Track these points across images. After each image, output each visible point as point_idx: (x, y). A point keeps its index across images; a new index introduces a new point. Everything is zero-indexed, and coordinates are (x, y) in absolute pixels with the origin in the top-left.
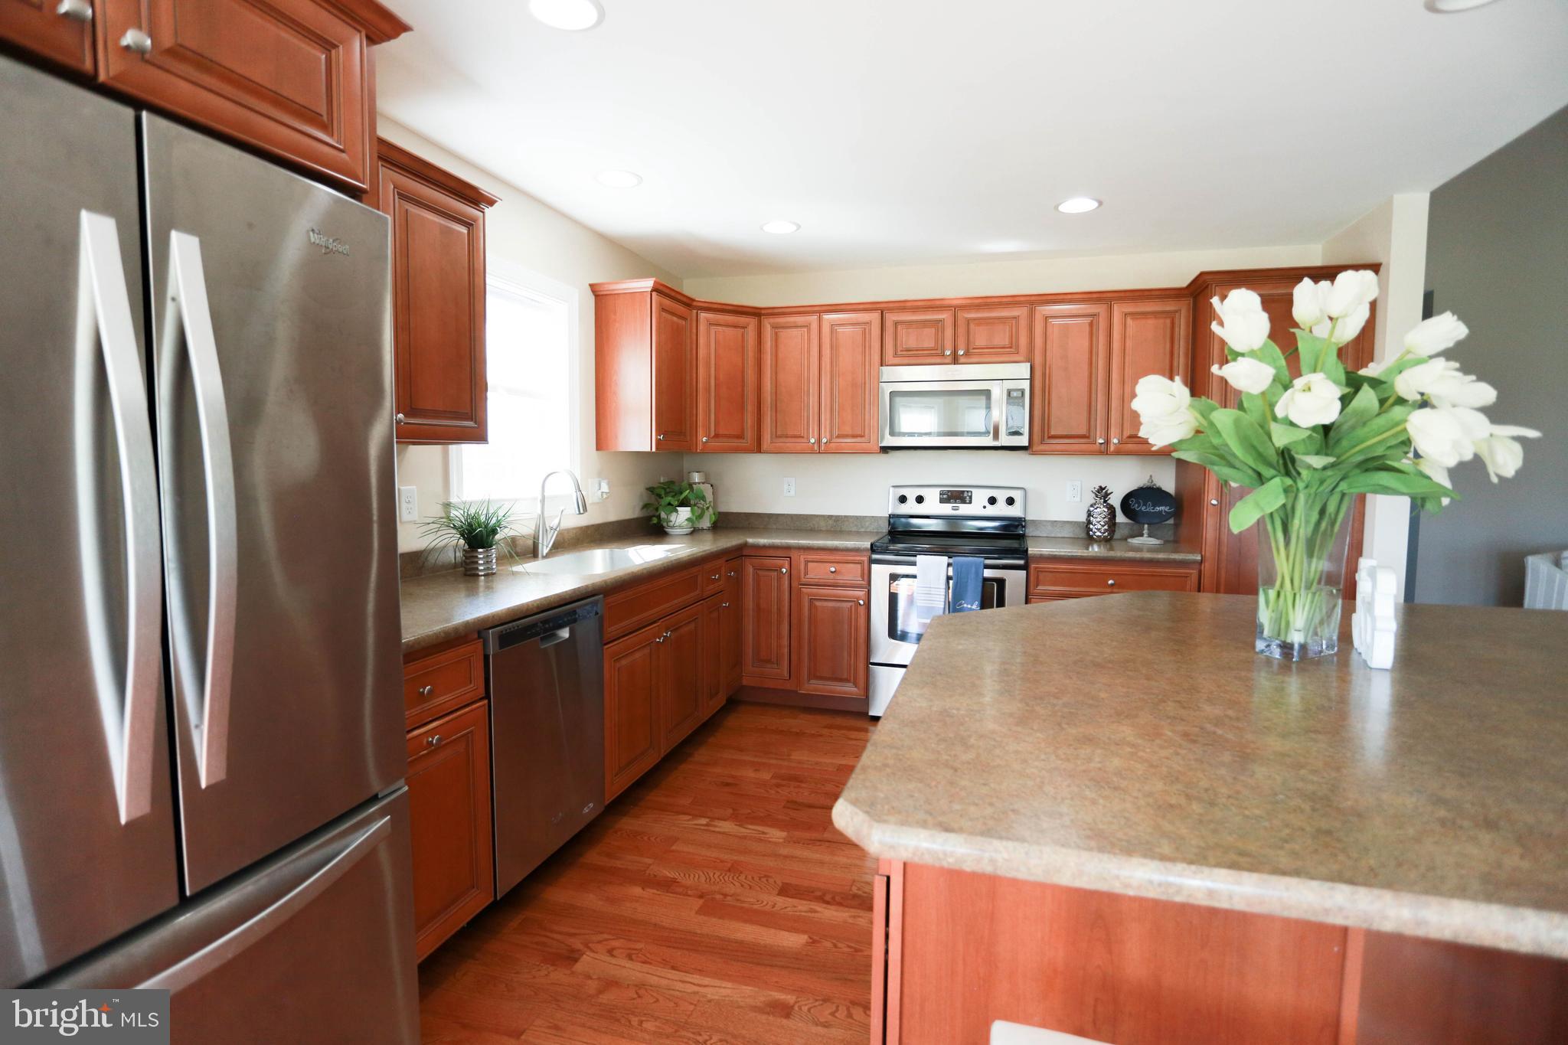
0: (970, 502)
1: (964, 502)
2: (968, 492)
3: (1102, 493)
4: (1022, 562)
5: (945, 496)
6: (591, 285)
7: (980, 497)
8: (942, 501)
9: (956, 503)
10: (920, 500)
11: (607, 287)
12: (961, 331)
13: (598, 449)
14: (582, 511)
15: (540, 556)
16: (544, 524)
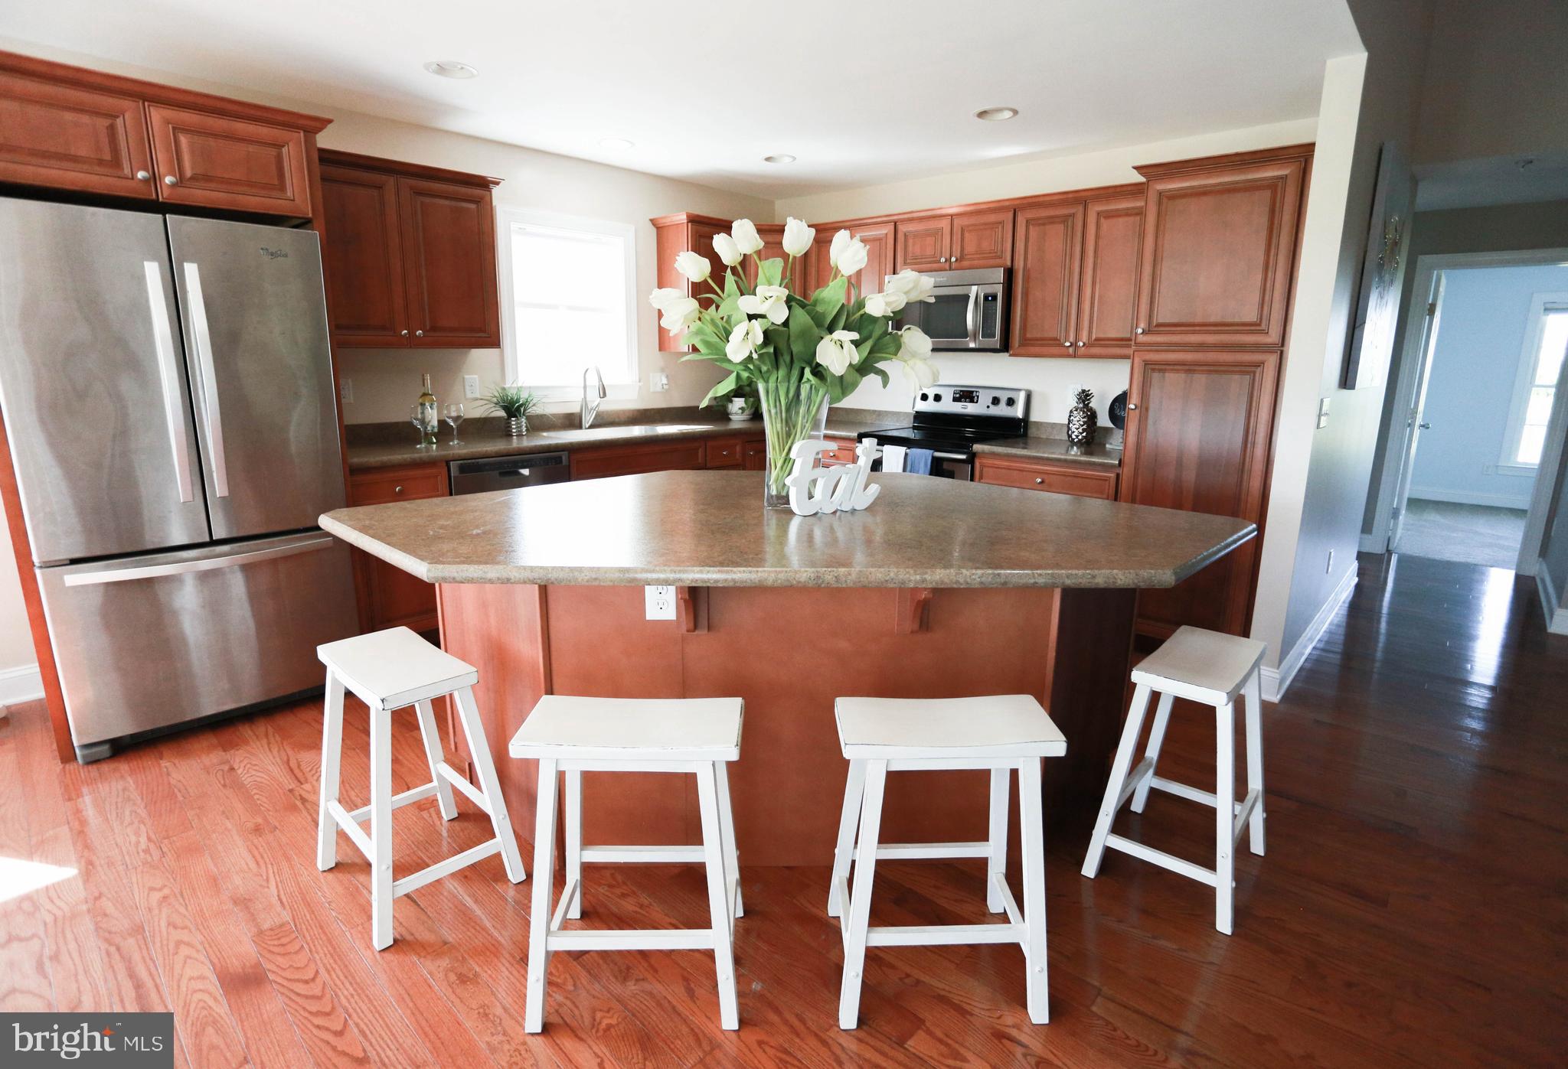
0: (977, 402)
1: (972, 401)
2: (976, 392)
3: (1085, 397)
4: (963, 457)
5: (958, 395)
6: (651, 220)
7: (985, 398)
8: (955, 400)
9: (965, 402)
10: (938, 398)
11: (664, 221)
12: (957, 237)
13: (660, 350)
14: (602, 396)
15: (584, 427)
16: (586, 404)
